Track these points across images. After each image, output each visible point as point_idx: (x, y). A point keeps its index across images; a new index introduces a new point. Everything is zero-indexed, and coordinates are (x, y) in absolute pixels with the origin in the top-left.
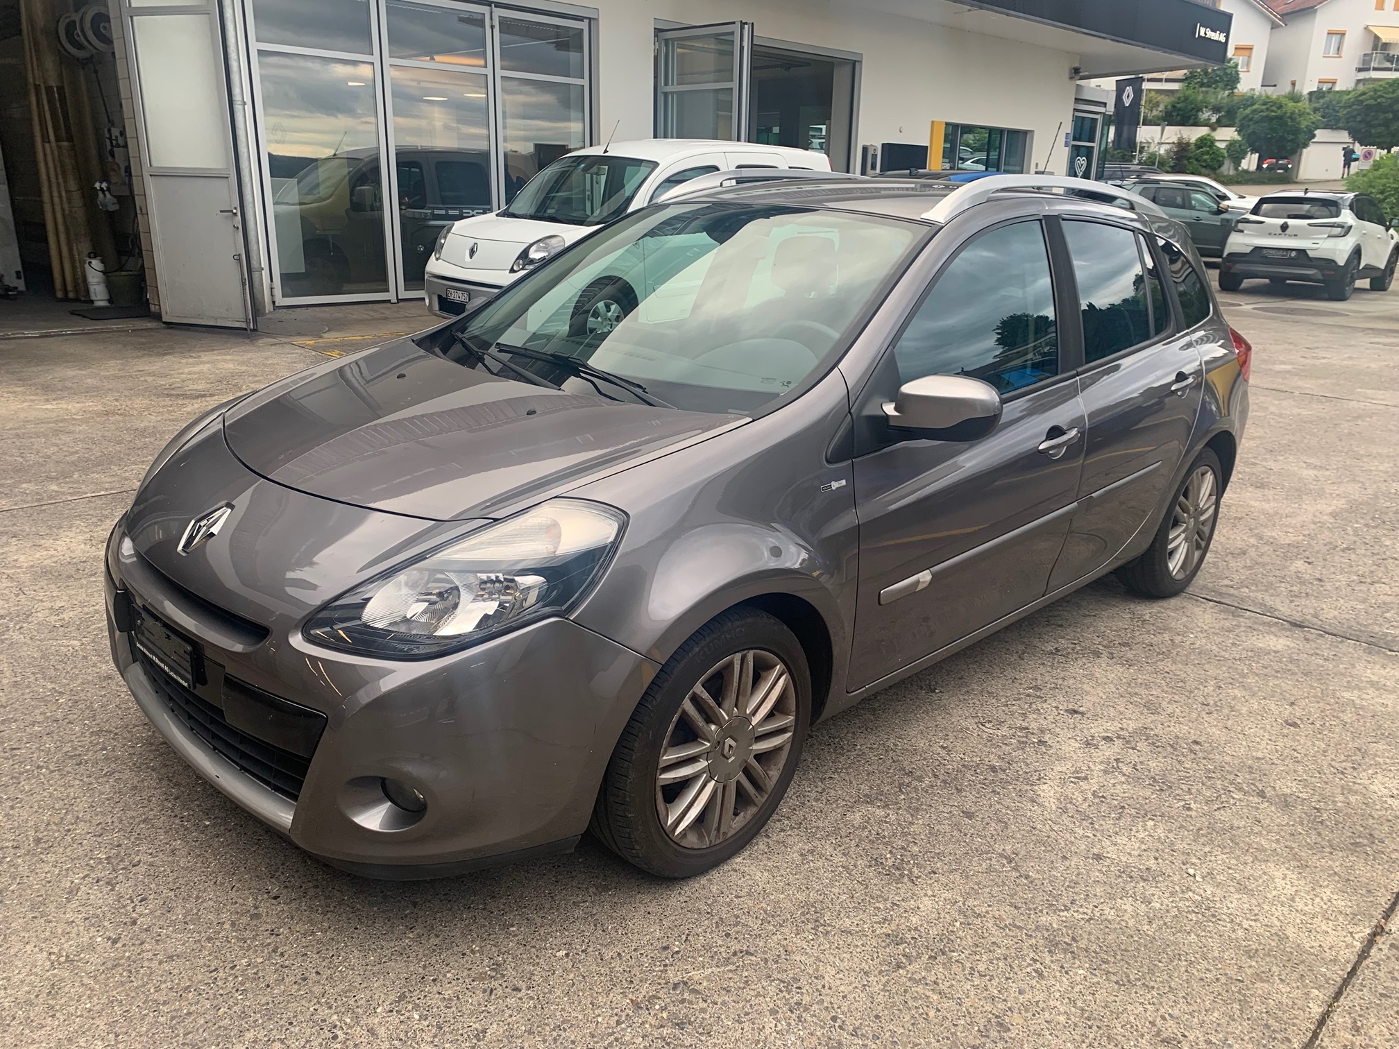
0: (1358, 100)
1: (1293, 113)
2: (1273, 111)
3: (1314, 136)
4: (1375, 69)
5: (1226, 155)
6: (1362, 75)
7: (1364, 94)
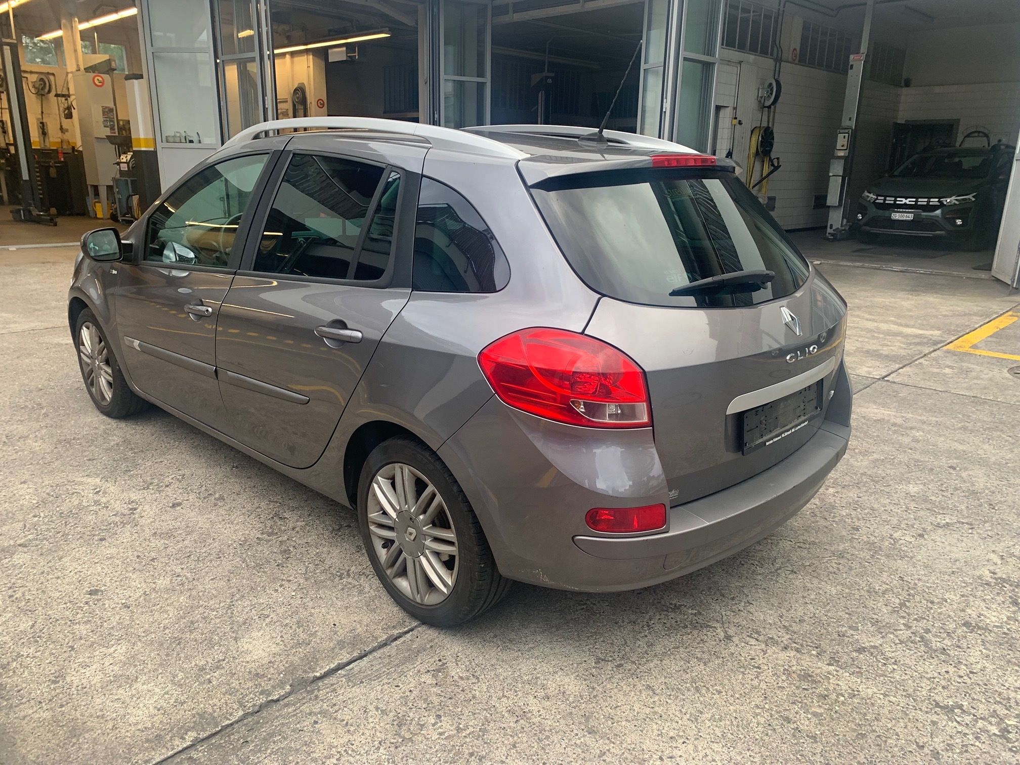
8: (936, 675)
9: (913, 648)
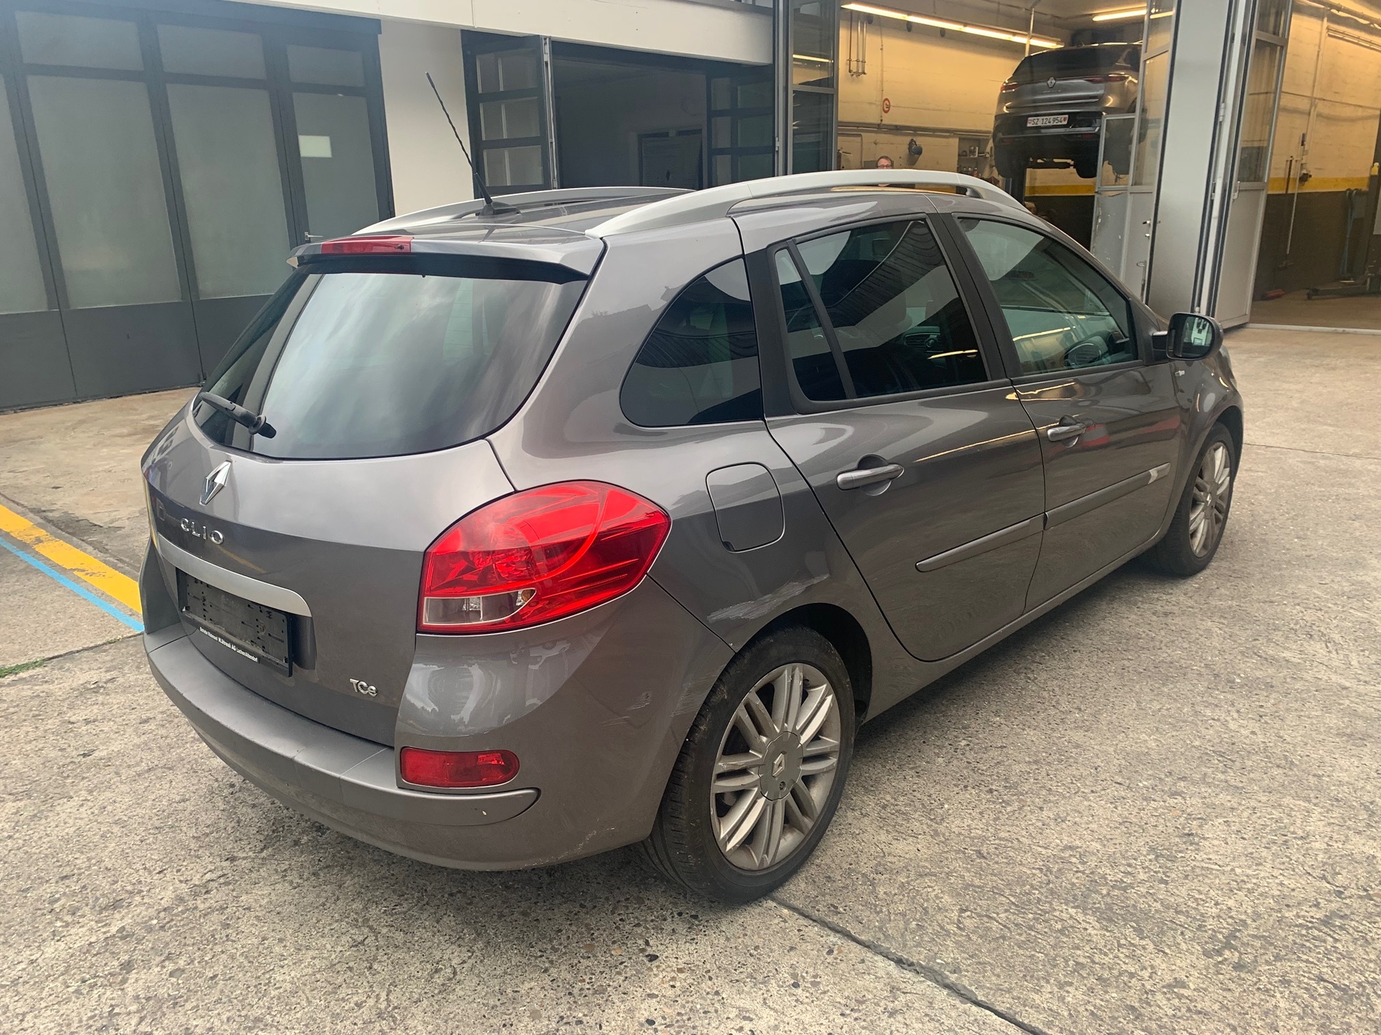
8: (25, 1025)
9: (91, 1022)
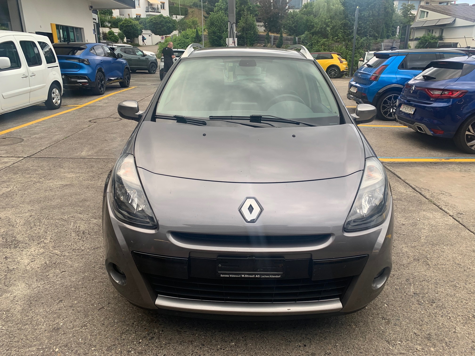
0: (151, 21)
1: (135, 24)
2: (129, 23)
3: (142, 32)
4: (151, 12)
5: (118, 37)
6: (148, 13)
7: (152, 19)
